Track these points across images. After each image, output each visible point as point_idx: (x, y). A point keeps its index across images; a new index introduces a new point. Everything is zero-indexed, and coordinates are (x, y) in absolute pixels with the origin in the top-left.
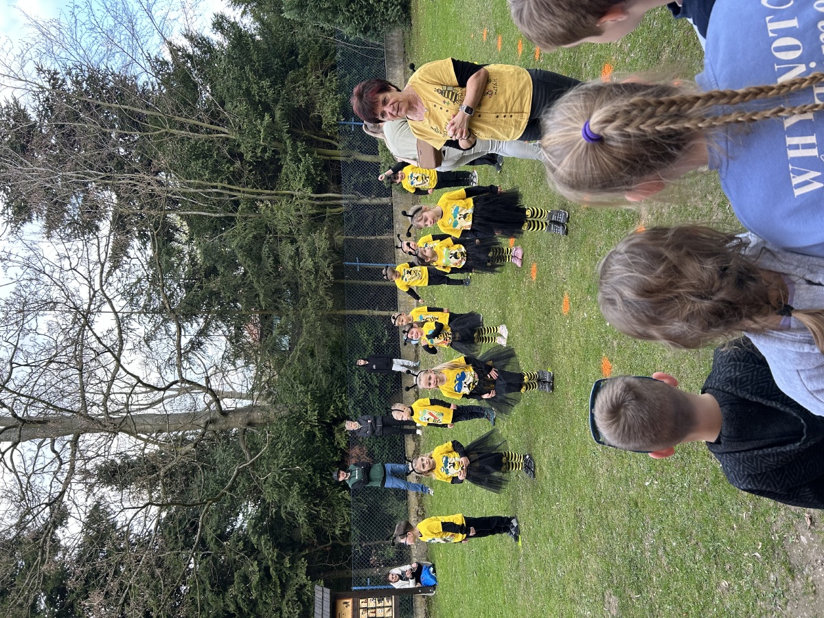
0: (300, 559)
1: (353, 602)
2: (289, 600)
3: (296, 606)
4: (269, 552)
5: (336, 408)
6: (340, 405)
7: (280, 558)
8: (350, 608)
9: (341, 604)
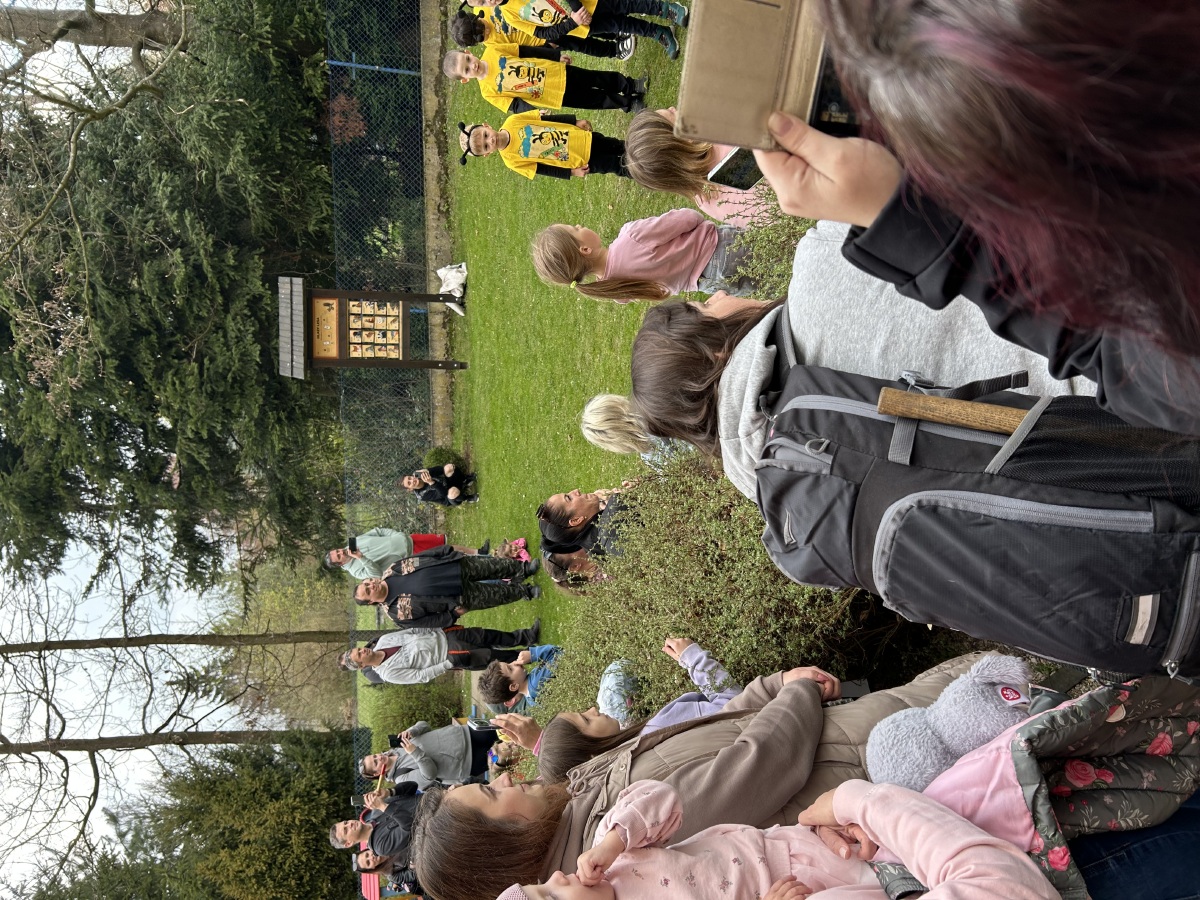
0: (252, 258)
1: (340, 305)
2: (237, 314)
3: (248, 323)
4: (200, 239)
5: (304, 25)
6: (311, 17)
7: (219, 246)
8: (333, 314)
9: (321, 305)
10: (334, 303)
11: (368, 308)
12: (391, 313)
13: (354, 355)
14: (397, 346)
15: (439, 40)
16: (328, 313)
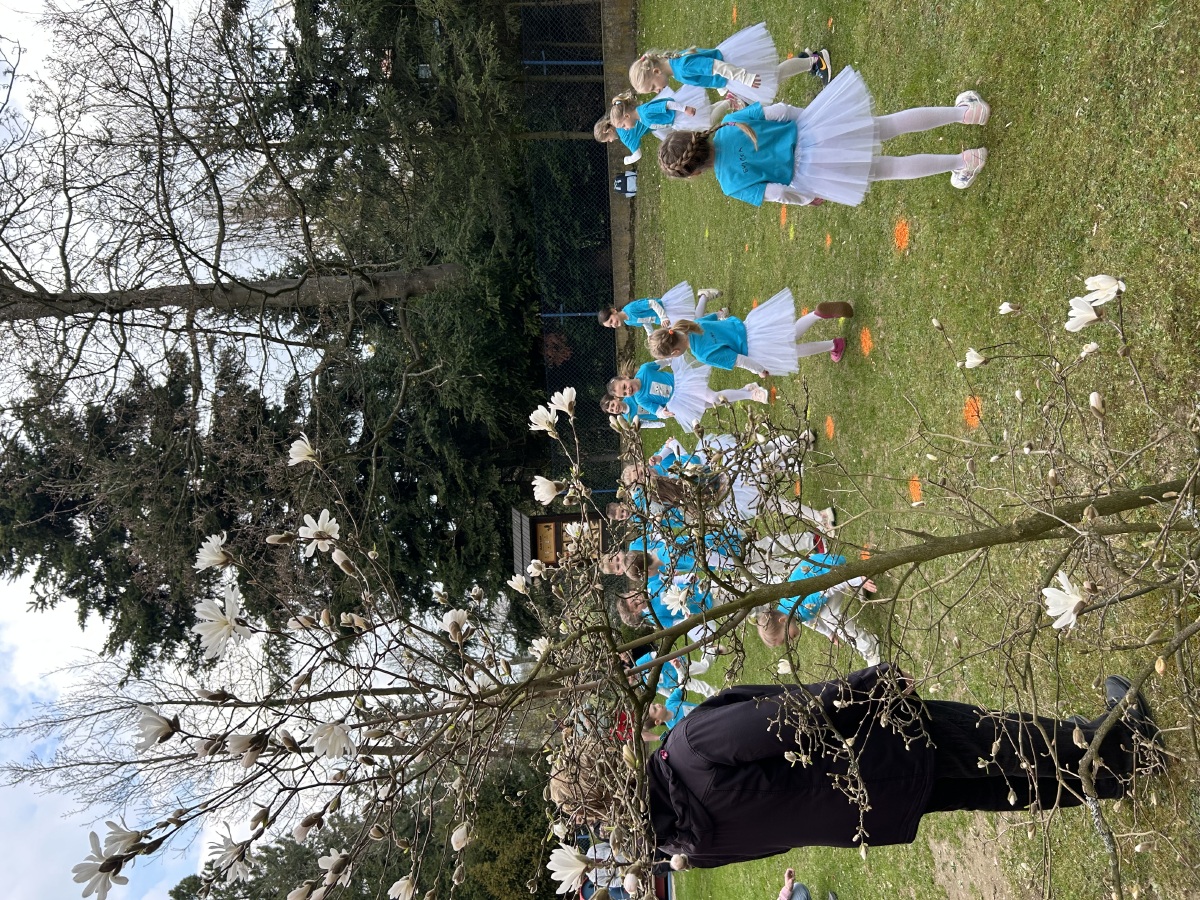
0: (490, 465)
1: (556, 526)
4: (455, 463)
5: (524, 286)
6: (529, 282)
7: (468, 468)
8: (552, 532)
9: (542, 527)
10: (552, 525)
12: (594, 527)
15: (628, 286)
16: (548, 534)
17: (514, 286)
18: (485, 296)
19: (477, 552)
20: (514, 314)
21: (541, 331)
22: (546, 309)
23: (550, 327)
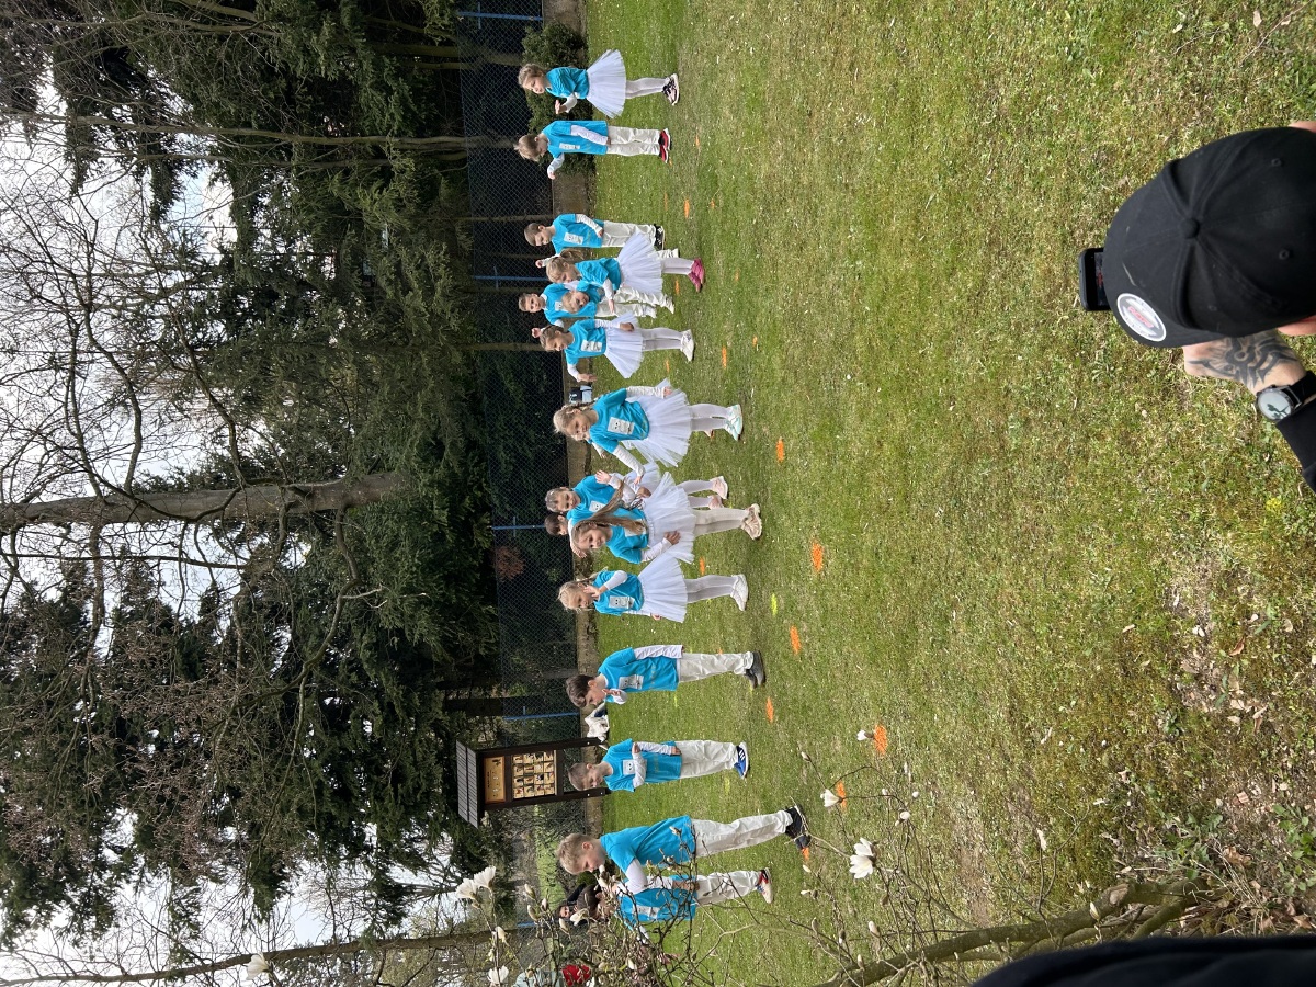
0: (433, 690)
1: (505, 760)
6: (480, 494)
8: (501, 766)
9: (490, 762)
10: (501, 759)
11: (528, 759)
12: (548, 759)
13: (518, 796)
14: (552, 785)
16: (497, 770)
17: (463, 497)
18: (432, 508)
19: (416, 790)
20: (463, 527)
21: (492, 543)
22: (497, 521)
23: (502, 539)
